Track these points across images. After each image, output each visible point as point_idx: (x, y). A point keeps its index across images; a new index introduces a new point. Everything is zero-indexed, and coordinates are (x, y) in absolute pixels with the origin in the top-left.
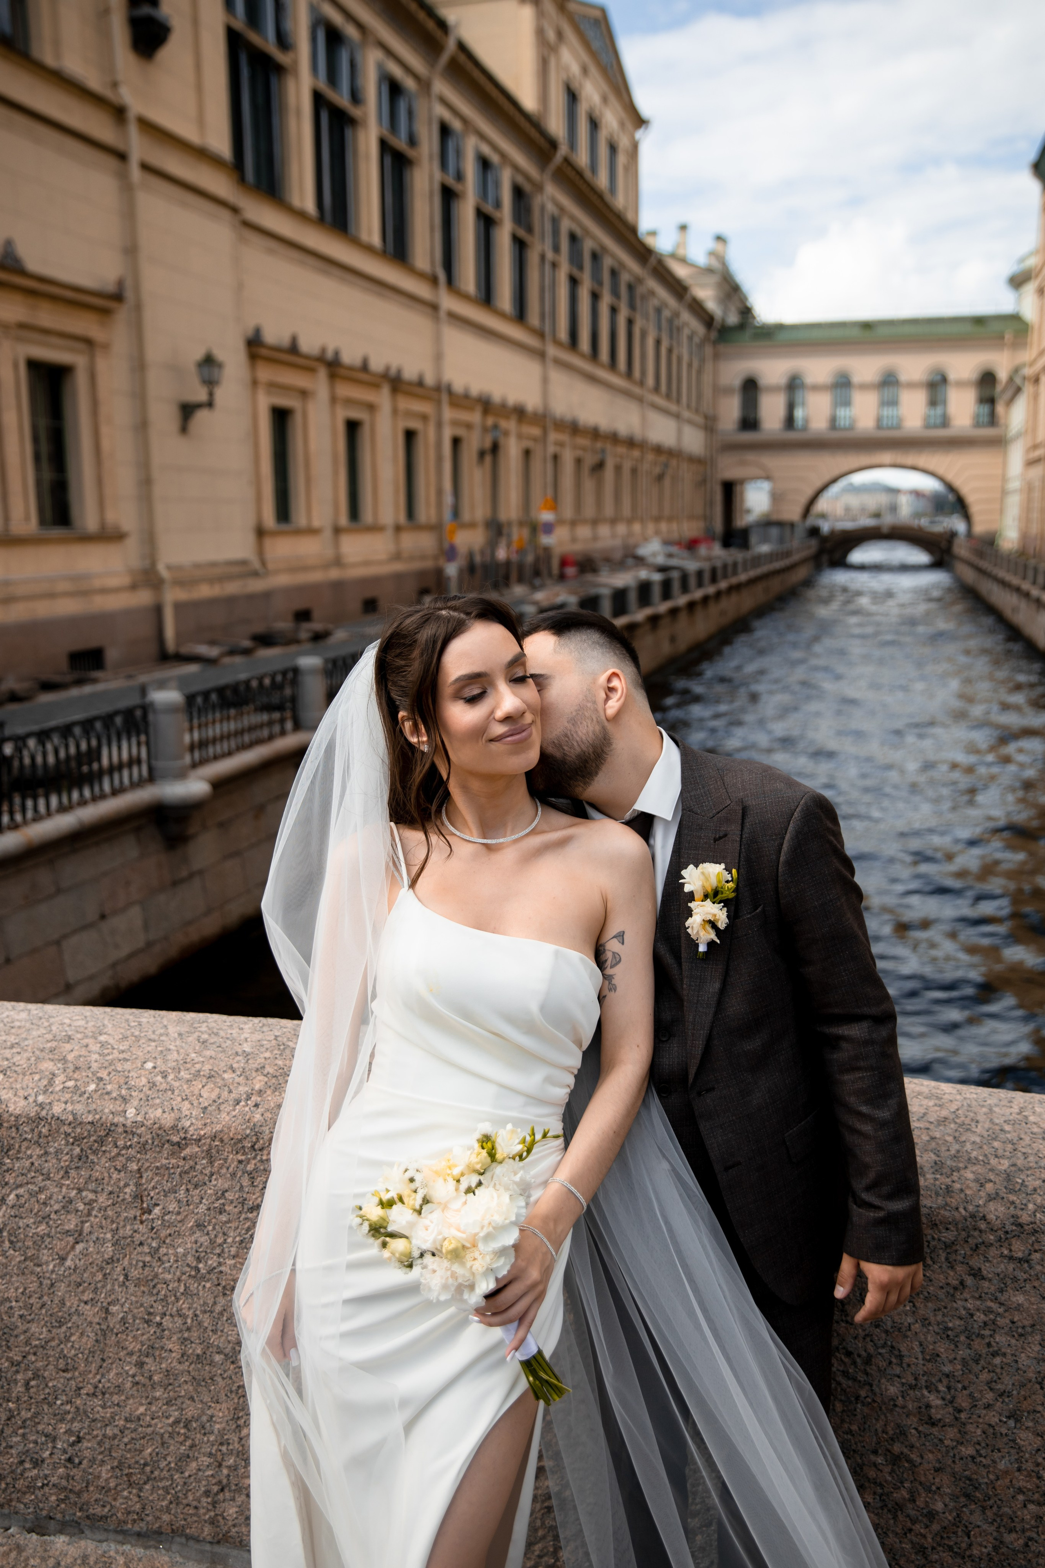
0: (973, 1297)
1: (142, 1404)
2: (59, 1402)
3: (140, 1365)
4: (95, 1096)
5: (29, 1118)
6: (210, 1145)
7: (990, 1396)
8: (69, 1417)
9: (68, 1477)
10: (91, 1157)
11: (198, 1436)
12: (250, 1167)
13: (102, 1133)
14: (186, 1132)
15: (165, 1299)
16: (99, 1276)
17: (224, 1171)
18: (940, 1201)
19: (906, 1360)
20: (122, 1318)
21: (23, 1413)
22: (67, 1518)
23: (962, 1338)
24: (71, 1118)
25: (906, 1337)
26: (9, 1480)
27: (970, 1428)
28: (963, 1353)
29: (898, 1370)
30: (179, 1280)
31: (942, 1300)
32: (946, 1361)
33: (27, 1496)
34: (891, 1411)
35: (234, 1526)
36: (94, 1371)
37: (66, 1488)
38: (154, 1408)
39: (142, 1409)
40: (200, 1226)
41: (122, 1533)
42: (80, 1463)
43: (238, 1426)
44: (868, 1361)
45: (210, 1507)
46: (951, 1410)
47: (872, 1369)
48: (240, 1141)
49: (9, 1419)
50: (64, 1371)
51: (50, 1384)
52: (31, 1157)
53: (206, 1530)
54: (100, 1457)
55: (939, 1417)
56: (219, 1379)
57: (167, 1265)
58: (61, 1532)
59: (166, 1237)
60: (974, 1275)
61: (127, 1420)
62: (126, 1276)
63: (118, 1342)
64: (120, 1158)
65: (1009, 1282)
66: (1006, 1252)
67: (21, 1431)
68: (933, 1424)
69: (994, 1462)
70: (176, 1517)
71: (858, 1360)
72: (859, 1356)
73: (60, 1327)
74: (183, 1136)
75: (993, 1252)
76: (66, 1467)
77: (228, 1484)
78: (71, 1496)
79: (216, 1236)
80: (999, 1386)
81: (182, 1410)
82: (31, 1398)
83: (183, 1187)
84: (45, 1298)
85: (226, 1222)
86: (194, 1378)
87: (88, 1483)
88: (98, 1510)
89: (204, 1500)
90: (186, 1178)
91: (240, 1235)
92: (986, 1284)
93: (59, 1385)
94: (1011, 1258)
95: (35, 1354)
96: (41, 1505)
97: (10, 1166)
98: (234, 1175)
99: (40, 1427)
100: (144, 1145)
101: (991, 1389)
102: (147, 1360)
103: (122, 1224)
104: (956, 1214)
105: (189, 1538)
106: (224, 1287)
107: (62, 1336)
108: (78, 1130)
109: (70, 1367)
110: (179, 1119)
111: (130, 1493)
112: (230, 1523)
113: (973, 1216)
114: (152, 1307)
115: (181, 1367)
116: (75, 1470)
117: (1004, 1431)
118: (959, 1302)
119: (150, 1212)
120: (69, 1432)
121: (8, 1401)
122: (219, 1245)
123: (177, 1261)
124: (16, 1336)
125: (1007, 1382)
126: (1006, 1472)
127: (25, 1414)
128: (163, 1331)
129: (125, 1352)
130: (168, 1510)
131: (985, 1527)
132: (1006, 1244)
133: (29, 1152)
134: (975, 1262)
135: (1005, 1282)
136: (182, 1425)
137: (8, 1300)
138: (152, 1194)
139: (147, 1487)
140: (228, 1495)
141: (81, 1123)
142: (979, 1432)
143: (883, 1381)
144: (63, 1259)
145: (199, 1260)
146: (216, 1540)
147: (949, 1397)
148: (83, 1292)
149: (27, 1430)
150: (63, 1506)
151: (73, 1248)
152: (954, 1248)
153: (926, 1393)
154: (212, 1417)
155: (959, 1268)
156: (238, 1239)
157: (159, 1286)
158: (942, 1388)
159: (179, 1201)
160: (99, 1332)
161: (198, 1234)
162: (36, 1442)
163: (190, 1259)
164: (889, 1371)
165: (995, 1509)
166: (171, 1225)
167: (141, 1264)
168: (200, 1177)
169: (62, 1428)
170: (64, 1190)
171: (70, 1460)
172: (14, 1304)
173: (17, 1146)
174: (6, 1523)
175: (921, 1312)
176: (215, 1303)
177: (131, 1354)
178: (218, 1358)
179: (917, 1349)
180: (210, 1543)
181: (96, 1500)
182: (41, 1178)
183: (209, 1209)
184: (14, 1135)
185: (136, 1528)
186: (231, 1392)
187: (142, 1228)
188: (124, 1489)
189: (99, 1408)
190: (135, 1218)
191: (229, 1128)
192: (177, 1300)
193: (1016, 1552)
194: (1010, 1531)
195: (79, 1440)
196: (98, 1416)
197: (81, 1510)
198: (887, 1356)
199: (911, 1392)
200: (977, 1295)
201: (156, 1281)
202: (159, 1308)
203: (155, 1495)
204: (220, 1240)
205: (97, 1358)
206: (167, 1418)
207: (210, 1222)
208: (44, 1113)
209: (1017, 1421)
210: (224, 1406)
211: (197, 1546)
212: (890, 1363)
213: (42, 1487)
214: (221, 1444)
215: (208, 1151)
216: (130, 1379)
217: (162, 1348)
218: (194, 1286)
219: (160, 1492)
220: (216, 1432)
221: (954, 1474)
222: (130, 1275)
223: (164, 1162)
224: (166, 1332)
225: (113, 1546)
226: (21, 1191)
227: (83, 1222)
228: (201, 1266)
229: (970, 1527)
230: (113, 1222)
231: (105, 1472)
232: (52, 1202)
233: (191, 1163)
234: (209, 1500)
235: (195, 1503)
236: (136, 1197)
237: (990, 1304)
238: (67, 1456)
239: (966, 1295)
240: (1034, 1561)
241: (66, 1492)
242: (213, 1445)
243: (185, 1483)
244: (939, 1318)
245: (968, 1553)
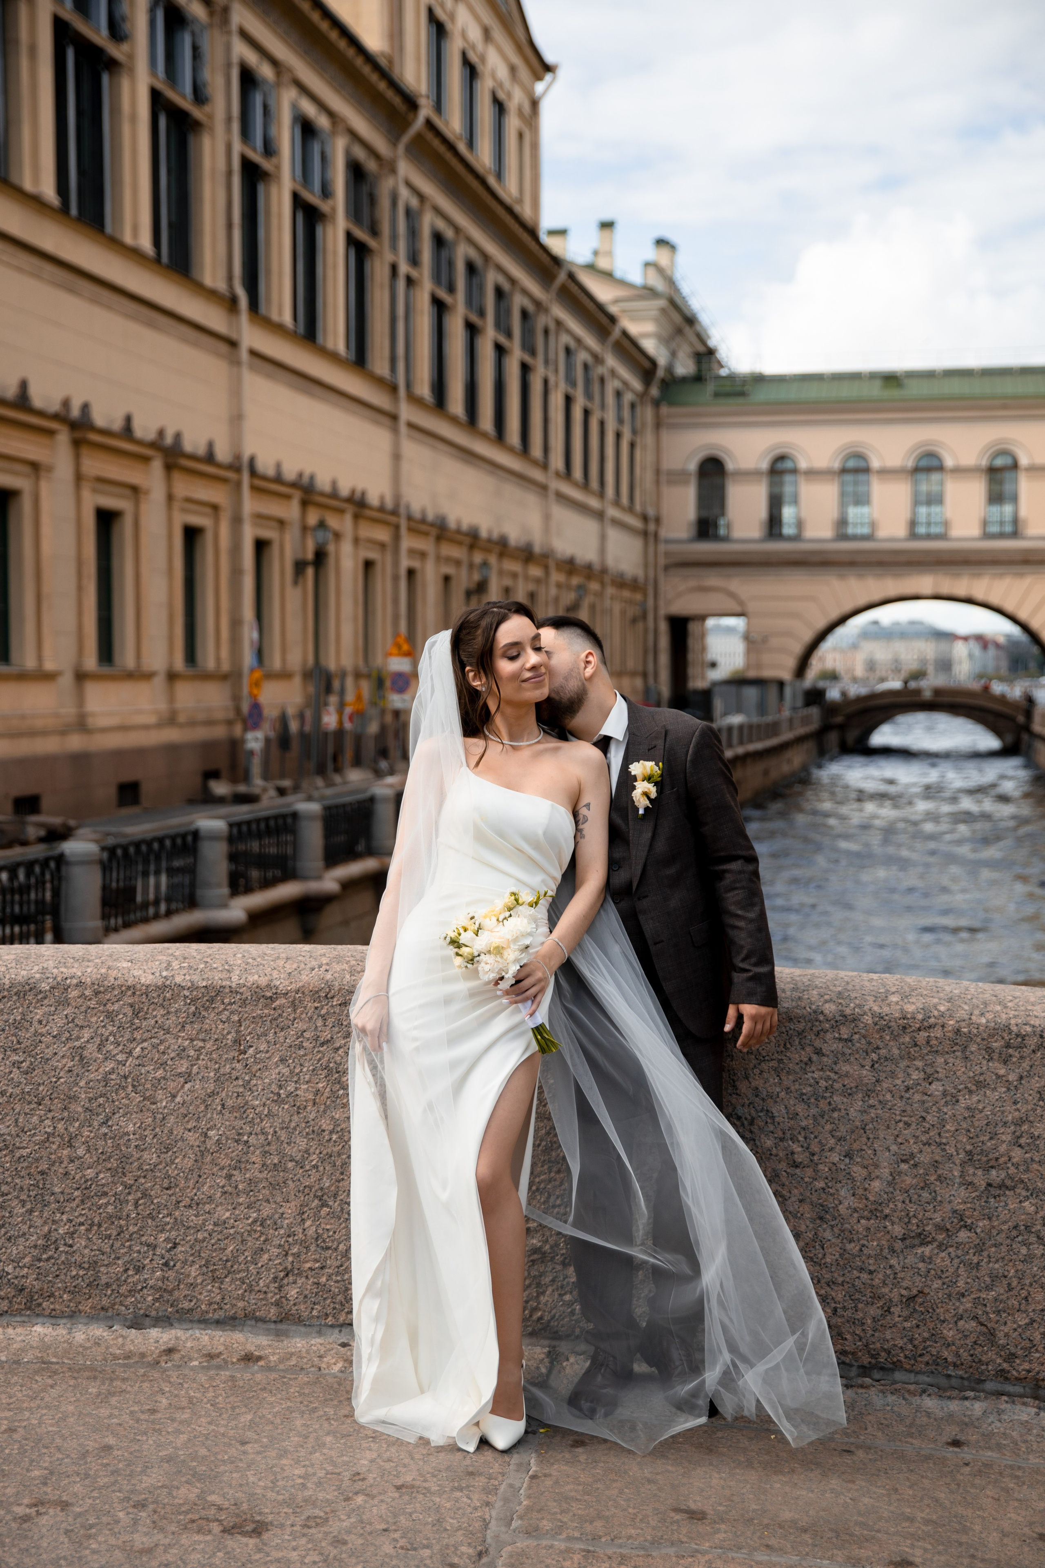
0: (818, 1069)
1: (228, 1210)
2: (161, 1216)
3: (229, 1177)
4: (206, 970)
5: (158, 987)
6: (295, 997)
7: (832, 1141)
8: (169, 1227)
9: (163, 1279)
10: (203, 1013)
11: (271, 1231)
12: (323, 1012)
13: (213, 994)
14: (277, 988)
15: (252, 1122)
16: (202, 1108)
17: (304, 1016)
18: (794, 1004)
19: (777, 1119)
20: (218, 1140)
21: (131, 1228)
22: (160, 1314)
23: (812, 1100)
24: (189, 984)
25: (776, 1102)
26: (114, 1287)
27: (821, 1167)
28: (814, 1111)
29: (771, 1128)
30: (264, 1105)
31: (797, 1073)
32: (803, 1118)
33: (129, 1299)
34: (769, 1159)
35: (295, 1305)
36: (191, 1185)
37: (161, 1288)
38: (237, 1212)
39: (228, 1214)
40: (283, 1060)
41: (204, 1322)
42: (174, 1265)
43: (303, 1220)
44: (752, 1123)
45: (276, 1291)
46: (807, 1154)
47: (755, 1129)
48: (317, 992)
49: (119, 1234)
50: (167, 1189)
51: (155, 1201)
52: (155, 1016)
53: (272, 1311)
54: (191, 1258)
55: (800, 1160)
56: (290, 1182)
57: (256, 1093)
58: (154, 1326)
59: (257, 1072)
60: (817, 1053)
61: (215, 1224)
62: (223, 1105)
63: (213, 1160)
64: (226, 1012)
65: (840, 1056)
66: (837, 1035)
67: (127, 1244)
68: (797, 1167)
69: (837, 1190)
70: (249, 1303)
71: (746, 1123)
72: (746, 1119)
73: (167, 1152)
74: (275, 991)
75: (829, 1036)
76: (162, 1270)
77: (292, 1270)
78: (165, 1295)
79: (295, 1067)
80: (838, 1134)
81: (260, 1211)
82: (138, 1214)
83: (273, 1031)
84: (157, 1130)
85: (304, 1056)
86: (271, 1184)
87: (180, 1282)
88: (186, 1305)
89: (272, 1285)
90: (275, 1023)
91: (313, 1065)
92: (825, 1059)
93: (163, 1201)
94: (840, 1039)
95: (145, 1177)
96: (139, 1305)
97: (139, 1025)
98: (311, 1018)
99: (144, 1239)
100: (244, 1001)
101: (833, 1136)
102: (234, 1172)
103: (223, 1064)
104: (804, 1011)
105: (258, 1320)
106: (299, 1108)
107: (168, 1159)
108: (195, 993)
109: (172, 1185)
110: (271, 981)
111: (213, 1286)
112: (292, 1303)
113: (815, 1012)
114: (242, 1128)
115: (261, 1176)
116: (170, 1272)
117: (843, 1167)
118: (810, 1074)
119: (245, 1053)
120: (167, 1240)
121: (120, 1219)
122: (297, 1074)
123: (264, 1090)
124: (131, 1163)
125: (843, 1130)
126: (845, 1198)
127: (132, 1229)
128: (249, 1147)
129: (218, 1168)
130: (242, 1298)
131: (833, 1240)
132: (836, 1030)
133: (154, 1013)
134: (818, 1043)
135: (838, 1057)
136: (259, 1223)
137: (128, 1134)
138: (248, 1038)
139: (227, 1280)
140: (291, 1278)
141: (197, 988)
142: (827, 1170)
143: (762, 1136)
144: (174, 1096)
145: (280, 1087)
146: (279, 1319)
147: (805, 1145)
148: (188, 1122)
149: (133, 1243)
150: (157, 1304)
151: (183, 1087)
152: (804, 1034)
153: (790, 1143)
154: (283, 1214)
155: (809, 1049)
156: (311, 1068)
157: (249, 1111)
158: (801, 1139)
159: (268, 1042)
160: (199, 1154)
161: (281, 1067)
162: (139, 1252)
163: (274, 1087)
164: (766, 1129)
165: (839, 1225)
166: (262, 1061)
167: (236, 1094)
168: (286, 1022)
169: (162, 1237)
170: (180, 1040)
171: (166, 1264)
172: (132, 1136)
173: (145, 1008)
174: (110, 1324)
175: (785, 1083)
176: (291, 1121)
177: (222, 1169)
178: (290, 1165)
179: (784, 1111)
180: (275, 1322)
181: (185, 1296)
182: (162, 1032)
183: (291, 1047)
184: (144, 1000)
185: (216, 1316)
186: (299, 1191)
187: (239, 1066)
188: (209, 1284)
189: (193, 1217)
190: (234, 1058)
191: (309, 984)
192: (262, 1121)
193: (855, 1257)
194: (850, 1242)
195: (175, 1245)
196: (192, 1224)
197: (172, 1306)
198: (764, 1118)
199: (781, 1143)
200: (820, 1067)
201: (246, 1107)
202: (247, 1128)
203: (233, 1286)
204: (297, 1070)
205: (195, 1175)
206: (247, 1219)
207: (291, 1056)
208: (168, 982)
209: (851, 1158)
210: (293, 1203)
211: (265, 1326)
212: (767, 1123)
213: (141, 1290)
214: (289, 1236)
215: (293, 1002)
216: (220, 1190)
217: (247, 1161)
218: (275, 1108)
219: (238, 1282)
220: (285, 1226)
221: (812, 1203)
222: (227, 1104)
223: (259, 1012)
224: (251, 1148)
225: (197, 1332)
226: (145, 1044)
227: (192, 1065)
228: (282, 1091)
229: (824, 1242)
230: (216, 1063)
231: (194, 1271)
232: (170, 1051)
233: (280, 1012)
234: (276, 1285)
235: (265, 1289)
236: (235, 1041)
237: (828, 1073)
238: (164, 1261)
239: (813, 1068)
240: (866, 1261)
241: (163, 1292)
242: (282, 1238)
243: (258, 1273)
244: (797, 1086)
245: (823, 1261)
